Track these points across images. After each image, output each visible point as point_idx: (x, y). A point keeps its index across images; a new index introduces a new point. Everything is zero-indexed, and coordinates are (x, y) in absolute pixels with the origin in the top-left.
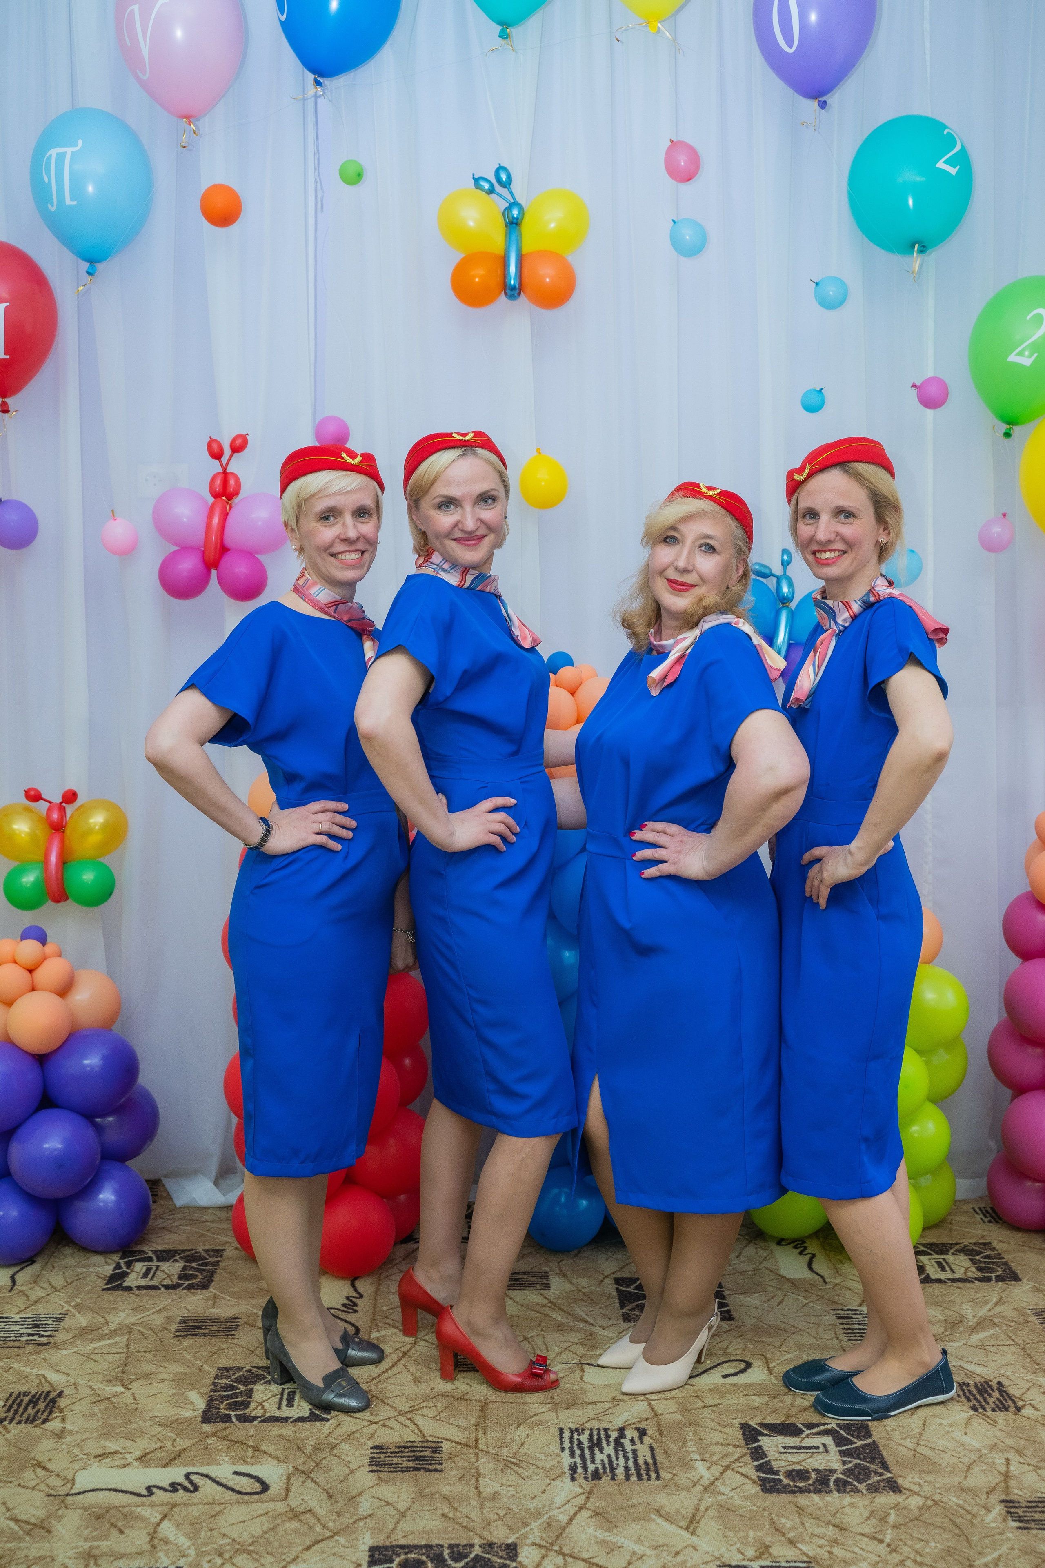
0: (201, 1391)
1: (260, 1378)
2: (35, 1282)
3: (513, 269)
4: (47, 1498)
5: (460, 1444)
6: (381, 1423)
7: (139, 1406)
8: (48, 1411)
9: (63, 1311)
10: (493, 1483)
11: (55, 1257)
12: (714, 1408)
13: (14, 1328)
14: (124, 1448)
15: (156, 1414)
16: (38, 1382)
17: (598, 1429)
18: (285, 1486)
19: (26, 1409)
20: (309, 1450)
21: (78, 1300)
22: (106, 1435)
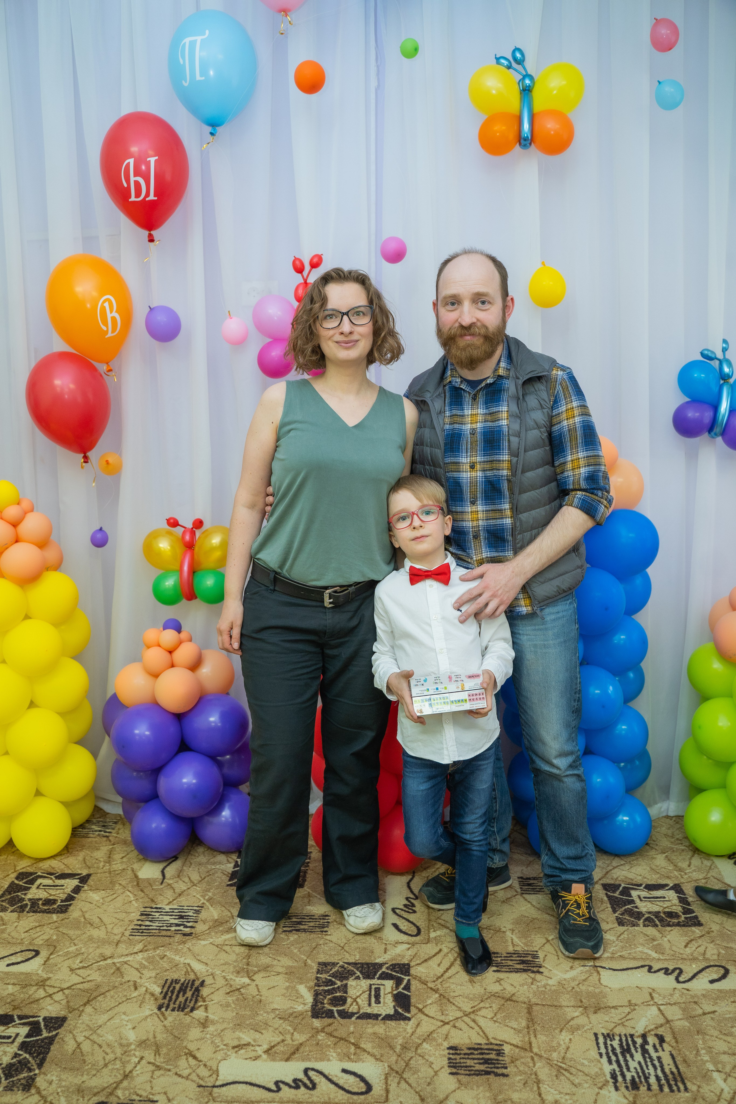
0: (308, 985)
1: (352, 973)
2: (179, 876)
3: (526, 126)
4: (198, 1089)
5: (517, 1047)
6: (451, 1023)
7: (263, 998)
8: (194, 999)
9: (200, 904)
10: (552, 1091)
11: (192, 855)
12: (712, 1015)
13: (166, 918)
14: (255, 1041)
15: (276, 1006)
16: (185, 970)
17: (625, 1035)
18: (384, 1086)
19: (178, 996)
20: (398, 1049)
21: (210, 894)
22: (239, 1026)
